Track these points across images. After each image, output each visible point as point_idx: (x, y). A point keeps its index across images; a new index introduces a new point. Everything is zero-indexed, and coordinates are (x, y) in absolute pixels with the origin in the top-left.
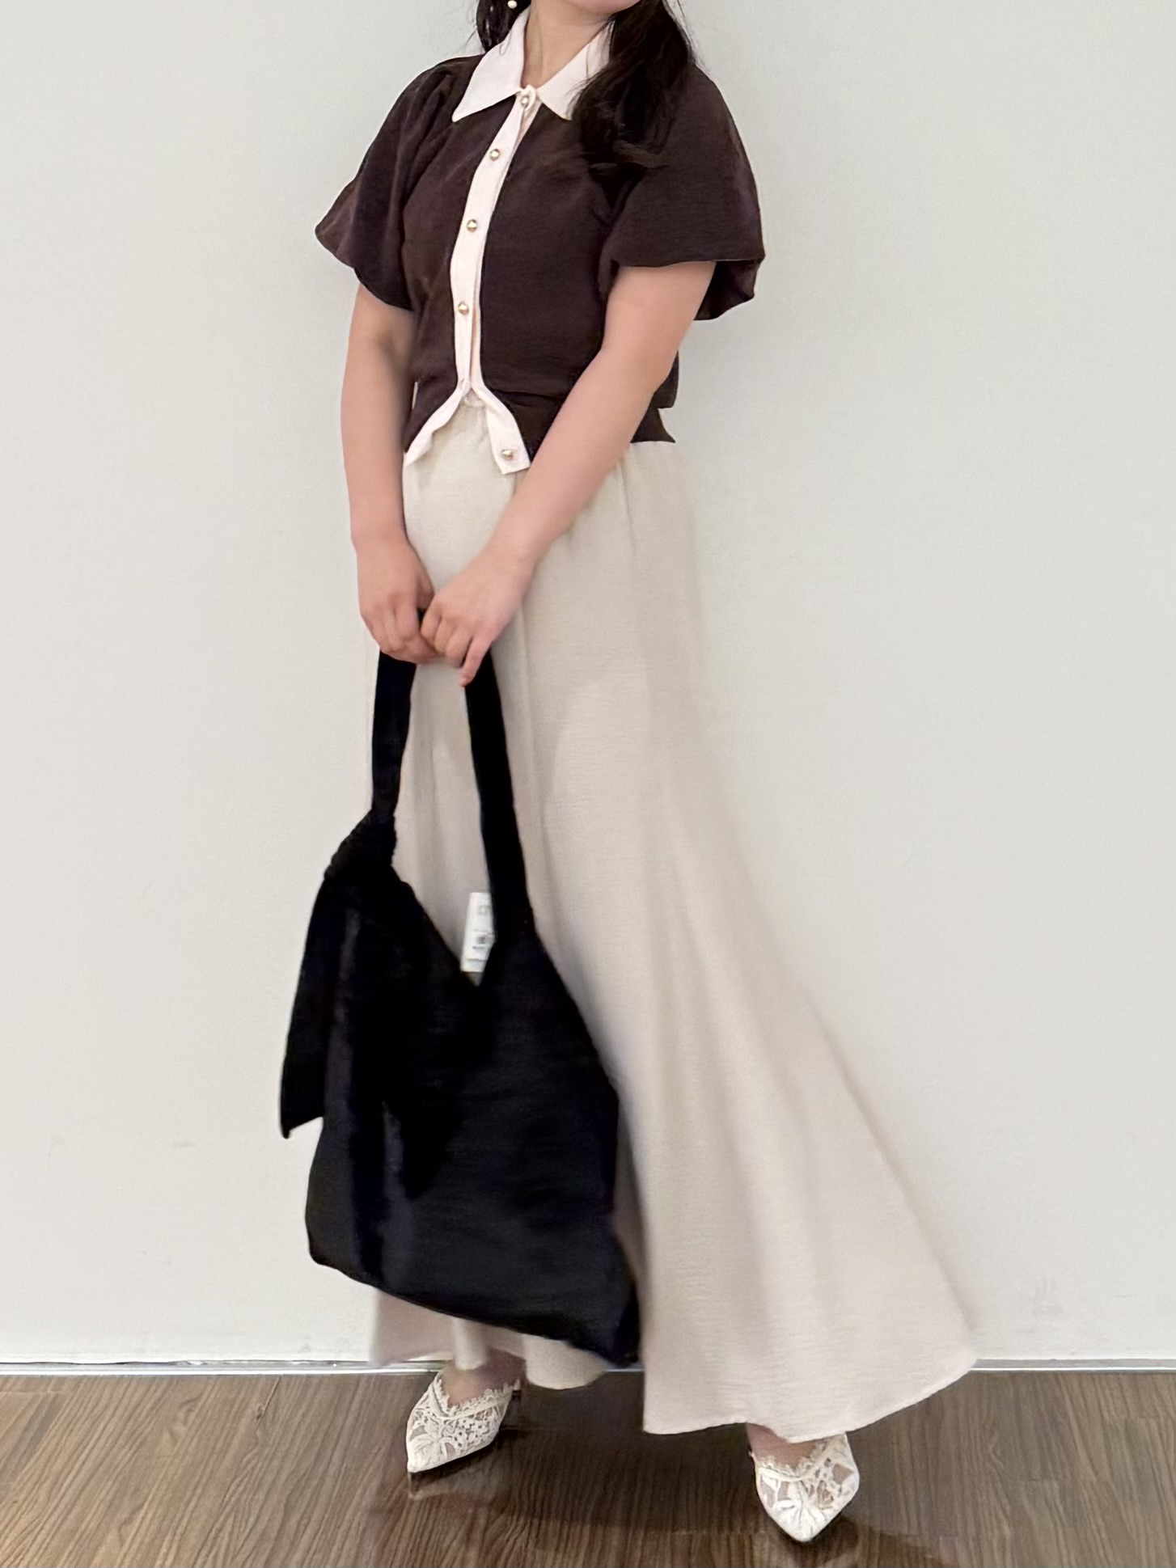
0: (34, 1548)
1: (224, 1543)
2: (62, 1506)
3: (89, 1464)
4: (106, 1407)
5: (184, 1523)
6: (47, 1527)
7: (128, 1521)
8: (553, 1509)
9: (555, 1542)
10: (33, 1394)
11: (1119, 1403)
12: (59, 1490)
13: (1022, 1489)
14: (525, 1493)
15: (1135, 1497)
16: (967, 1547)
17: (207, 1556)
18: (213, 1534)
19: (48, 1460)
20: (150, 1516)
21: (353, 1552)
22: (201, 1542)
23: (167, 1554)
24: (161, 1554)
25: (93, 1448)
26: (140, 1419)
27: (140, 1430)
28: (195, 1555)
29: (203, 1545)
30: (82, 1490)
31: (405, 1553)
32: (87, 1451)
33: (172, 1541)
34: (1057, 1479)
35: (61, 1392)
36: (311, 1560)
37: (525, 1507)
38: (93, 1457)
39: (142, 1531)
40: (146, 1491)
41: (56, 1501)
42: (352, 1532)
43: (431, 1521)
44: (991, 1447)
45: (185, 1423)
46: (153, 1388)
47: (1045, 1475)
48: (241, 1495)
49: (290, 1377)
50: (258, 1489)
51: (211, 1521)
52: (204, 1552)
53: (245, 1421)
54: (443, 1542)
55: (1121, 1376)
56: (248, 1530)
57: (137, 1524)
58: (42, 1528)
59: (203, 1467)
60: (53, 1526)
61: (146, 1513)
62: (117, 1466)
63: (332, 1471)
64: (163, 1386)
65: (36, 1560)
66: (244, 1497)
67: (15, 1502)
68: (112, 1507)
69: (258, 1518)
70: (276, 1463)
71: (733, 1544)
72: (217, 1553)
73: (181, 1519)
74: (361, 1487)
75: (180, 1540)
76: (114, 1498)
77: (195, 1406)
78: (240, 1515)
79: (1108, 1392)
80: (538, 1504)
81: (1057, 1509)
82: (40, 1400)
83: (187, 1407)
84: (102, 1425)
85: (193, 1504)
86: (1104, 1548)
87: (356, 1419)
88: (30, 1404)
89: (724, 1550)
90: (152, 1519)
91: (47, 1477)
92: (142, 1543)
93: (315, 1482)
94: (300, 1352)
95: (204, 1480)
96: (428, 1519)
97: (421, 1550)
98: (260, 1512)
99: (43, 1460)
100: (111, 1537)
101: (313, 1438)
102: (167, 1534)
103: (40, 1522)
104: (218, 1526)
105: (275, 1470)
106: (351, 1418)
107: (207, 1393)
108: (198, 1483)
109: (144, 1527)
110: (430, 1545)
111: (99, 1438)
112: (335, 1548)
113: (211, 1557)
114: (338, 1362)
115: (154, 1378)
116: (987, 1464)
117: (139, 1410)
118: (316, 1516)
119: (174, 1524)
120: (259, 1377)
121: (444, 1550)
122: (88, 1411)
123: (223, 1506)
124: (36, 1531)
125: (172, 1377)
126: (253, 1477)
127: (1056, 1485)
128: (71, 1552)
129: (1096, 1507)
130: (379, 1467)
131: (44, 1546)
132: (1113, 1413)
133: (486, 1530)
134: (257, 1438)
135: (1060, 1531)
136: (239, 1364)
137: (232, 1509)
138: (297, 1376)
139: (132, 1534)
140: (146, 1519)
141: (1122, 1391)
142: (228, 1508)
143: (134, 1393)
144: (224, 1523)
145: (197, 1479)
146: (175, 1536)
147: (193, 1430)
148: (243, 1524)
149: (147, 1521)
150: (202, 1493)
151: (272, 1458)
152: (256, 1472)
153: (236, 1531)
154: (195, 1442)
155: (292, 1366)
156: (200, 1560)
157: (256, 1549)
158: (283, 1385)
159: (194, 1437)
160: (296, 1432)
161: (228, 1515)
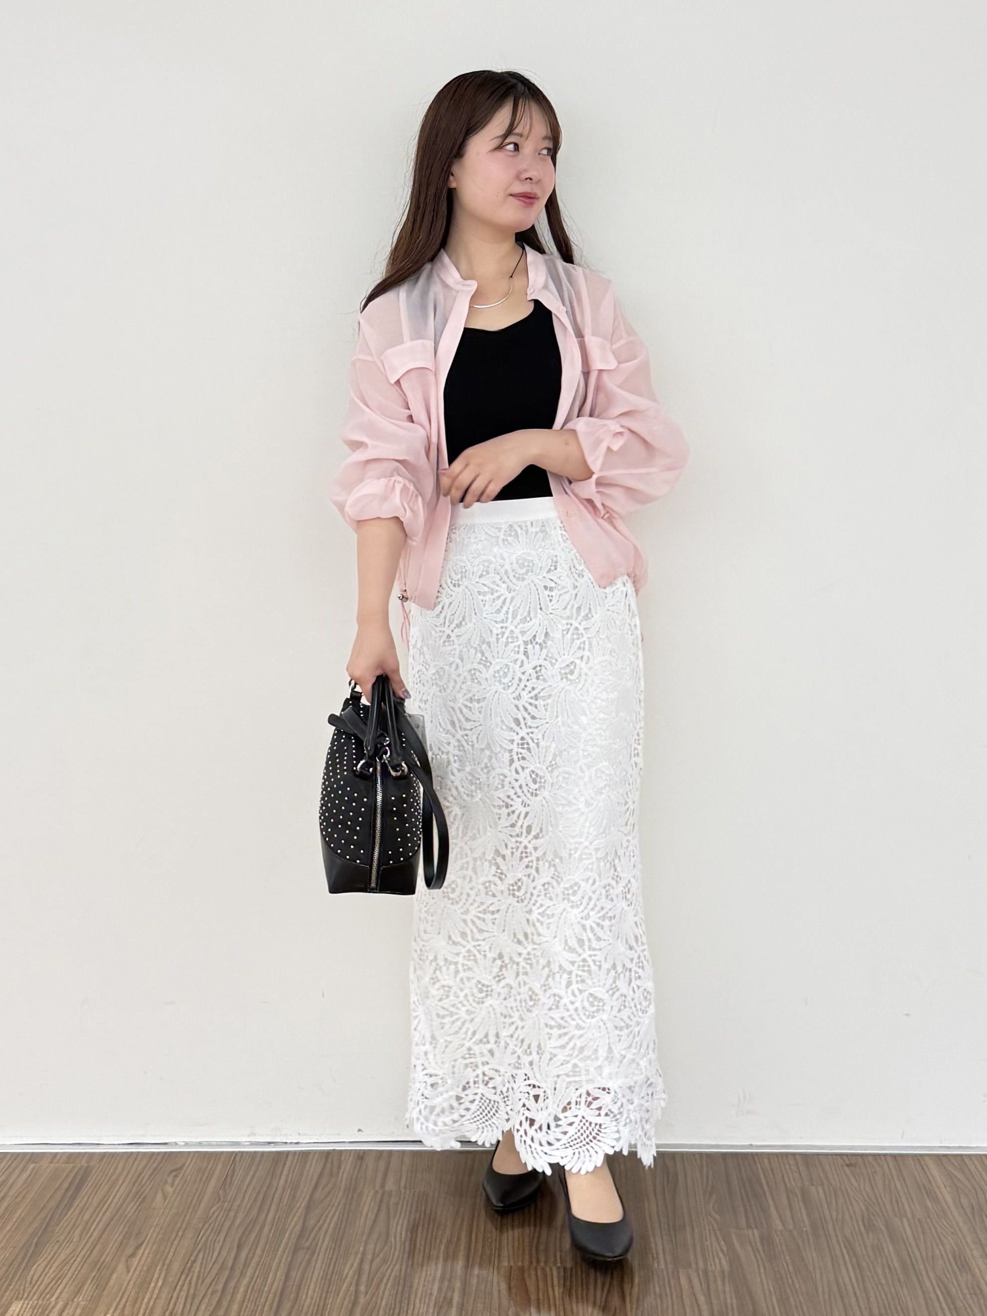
0: (69, 1274)
1: (197, 1270)
2: (89, 1244)
3: (108, 1214)
4: (121, 1174)
5: (170, 1257)
6: (79, 1259)
7: (133, 1255)
10: (71, 1166)
11: (796, 1175)
12: (88, 1232)
13: (733, 1235)
14: (398, 1235)
15: (811, 1241)
16: (699, 1276)
17: (186, 1278)
18: (189, 1265)
19: (80, 1212)
20: (147, 1252)
21: (283, 1278)
22: (181, 1270)
23: (159, 1278)
24: (154, 1279)
25: (110, 1204)
26: (143, 1182)
27: (142, 1190)
28: (176, 1280)
29: (183, 1271)
30: (103, 1233)
31: (317, 1280)
32: (106, 1206)
33: (161, 1270)
34: (756, 1228)
35: (91, 1164)
37: (398, 1247)
38: (110, 1210)
39: (142, 1262)
40: (144, 1234)
41: (85, 1240)
42: (282, 1265)
43: (335, 1257)
44: (711, 1205)
45: (172, 1185)
46: (152, 1161)
47: (749, 1226)
48: (209, 1236)
49: (242, 1152)
50: (220, 1230)
51: (188, 1255)
52: (183, 1277)
53: (212, 1184)
54: (343, 1271)
55: (797, 1157)
56: (212, 1262)
57: (139, 1257)
58: (75, 1261)
59: (183, 1216)
60: (84, 1256)
61: (145, 1250)
62: (126, 1216)
63: (270, 1218)
64: (159, 1158)
65: (70, 1283)
66: (211, 1238)
67: (58, 1241)
68: (121, 1245)
69: (219, 1253)
70: (232, 1214)
71: (539, 1273)
72: (192, 1277)
73: (169, 1253)
74: (289, 1231)
76: (124, 1237)
77: (180, 1173)
78: (207, 1251)
79: (787, 1166)
80: (407, 1243)
81: (758, 1251)
82: (76, 1170)
83: (174, 1174)
84: (116, 1189)
85: (176, 1242)
87: (286, 1181)
88: (70, 1172)
89: (533, 1276)
90: (149, 1254)
91: (79, 1224)
92: (141, 1271)
93: (257, 1228)
94: (249, 1136)
95: (184, 1226)
96: (333, 1255)
97: (329, 1277)
98: (221, 1248)
99: (77, 1212)
100: (121, 1267)
101: (257, 1195)
103: (73, 1257)
104: (192, 1258)
105: (232, 1219)
106: (282, 1182)
107: (187, 1164)
108: (180, 1229)
109: (144, 1258)
110: (335, 1272)
111: (114, 1198)
112: (271, 1275)
113: (187, 1282)
114: (273, 1143)
115: (153, 1153)
116: (709, 1217)
117: (142, 1175)
118: (258, 1252)
119: (163, 1257)
120: (222, 1153)
121: (344, 1277)
122: (108, 1176)
123: (196, 1244)
124: (72, 1261)
125: (165, 1153)
126: (217, 1224)
127: (755, 1231)
128: (94, 1276)
129: (784, 1248)
130: (300, 1217)
131: (76, 1272)
132: (793, 1183)
133: (372, 1261)
134: (219, 1197)
135: (761, 1267)
136: (210, 1144)
137: (202, 1247)
138: (247, 1152)
139: (135, 1264)
140: (144, 1255)
141: (798, 1168)
142: (199, 1247)
143: (139, 1165)
144: (197, 1256)
145: (179, 1225)
146: (163, 1266)
147: (177, 1191)
148: (210, 1257)
149: (146, 1255)
150: (183, 1235)
151: (230, 1210)
152: (219, 1220)
153: (204, 1262)
154: (178, 1200)
155: (244, 1145)
156: (180, 1283)
157: (218, 1274)
158: (238, 1158)
159: (178, 1195)
160: (245, 1192)
161: (200, 1251)
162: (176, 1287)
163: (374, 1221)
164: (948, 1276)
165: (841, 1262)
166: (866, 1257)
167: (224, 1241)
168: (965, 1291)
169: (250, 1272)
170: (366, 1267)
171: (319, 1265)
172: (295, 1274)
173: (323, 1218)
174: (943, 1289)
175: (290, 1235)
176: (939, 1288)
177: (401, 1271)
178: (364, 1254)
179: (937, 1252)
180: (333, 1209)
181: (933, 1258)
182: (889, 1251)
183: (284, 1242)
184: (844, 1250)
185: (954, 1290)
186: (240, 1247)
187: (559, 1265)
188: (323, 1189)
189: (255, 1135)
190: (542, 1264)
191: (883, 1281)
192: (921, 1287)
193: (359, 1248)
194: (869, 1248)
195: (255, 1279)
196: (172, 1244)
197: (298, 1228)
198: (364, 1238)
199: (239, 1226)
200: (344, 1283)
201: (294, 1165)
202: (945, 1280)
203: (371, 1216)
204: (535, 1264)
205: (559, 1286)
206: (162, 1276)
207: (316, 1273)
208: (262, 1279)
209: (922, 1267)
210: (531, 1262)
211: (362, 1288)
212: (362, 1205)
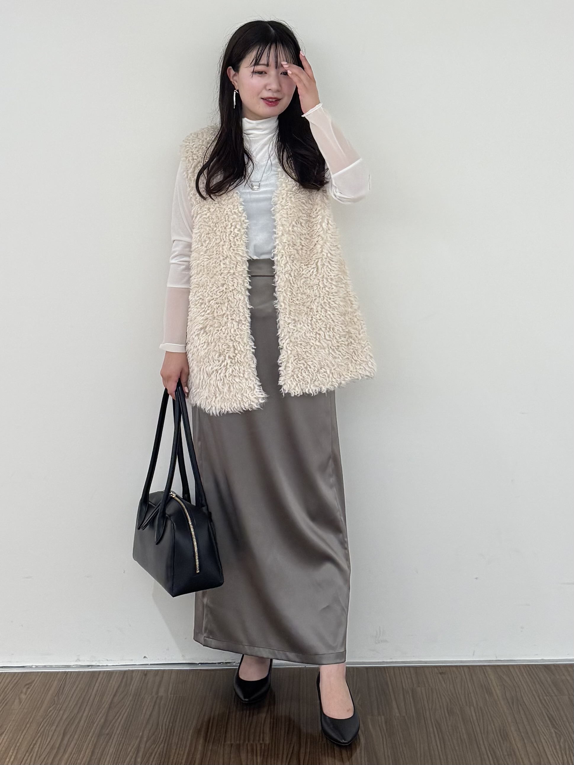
1: (37, 748)
5: (20, 741)
8: (176, 732)
9: (175, 748)
11: (410, 680)
13: (369, 720)
14: (164, 725)
15: (416, 723)
17: (29, 756)
18: (32, 746)
20: (6, 738)
21: (90, 754)
23: (12, 755)
24: (9, 755)
26: (7, 692)
27: (7, 698)
28: (23, 756)
29: (27, 751)
31: (112, 754)
33: (14, 750)
34: (383, 715)
36: (71, 759)
37: (163, 732)
39: (2, 745)
40: (5, 726)
42: (90, 745)
43: (123, 739)
46: (15, 678)
47: (379, 714)
48: (45, 727)
49: (71, 672)
50: (53, 723)
51: (32, 740)
52: (27, 754)
53: (51, 692)
54: (128, 748)
55: (411, 668)
56: (46, 745)
59: (31, 714)
61: (4, 737)
63: (85, 715)
64: (19, 677)
66: (47, 728)
69: (51, 739)
70: (61, 712)
71: (249, 748)
72: (33, 754)
73: (19, 739)
74: (96, 723)
75: (18, 749)
77: (31, 686)
78: (44, 738)
79: (404, 675)
80: (169, 730)
81: (383, 728)
83: (28, 686)
85: (25, 732)
86: (402, 747)
93: (77, 721)
94: (76, 661)
95: (31, 720)
96: (122, 738)
97: (119, 753)
98: (53, 735)
101: (78, 701)
102: (12, 745)
104: (34, 742)
105: (61, 716)
106: (95, 690)
107: (36, 680)
108: (28, 722)
109: (3, 742)
110: (123, 750)
112: (82, 752)
113: (29, 758)
114: (91, 666)
115: (16, 673)
117: (7, 688)
118: (76, 737)
119: (16, 741)
120: (58, 673)
121: (128, 752)
123: (37, 732)
125: (23, 672)
127: (383, 718)
129: (399, 728)
130: (104, 714)
132: (407, 686)
133: (146, 742)
134: (54, 702)
135: (384, 739)
136: (51, 667)
137: (41, 734)
138: (74, 672)
141: (411, 676)
142: (39, 734)
143: (6, 681)
144: (36, 741)
145: (28, 720)
146: (15, 747)
147: (28, 697)
148: (45, 741)
149: (5, 740)
150: (29, 727)
151: (60, 710)
152: (52, 717)
153: (42, 745)
154: (29, 703)
155: (73, 667)
156: (25, 758)
157: (49, 753)
158: (68, 676)
159: (29, 700)
160: (71, 697)
161: (39, 737)
162: (22, 761)
163: (150, 715)
164: (496, 744)
165: (432, 736)
166: (448, 733)
167: (55, 730)
168: (505, 753)
169: (70, 750)
170: (143, 746)
171: (113, 745)
172: (98, 751)
173: (118, 714)
174: (492, 753)
175: (97, 725)
176: (490, 751)
177: (164, 746)
178: (142, 737)
179: (490, 728)
180: (126, 708)
181: (487, 732)
182: (461, 728)
183: (92, 730)
184: (435, 728)
185: (498, 753)
186: (64, 734)
187: (261, 742)
188: (120, 695)
189: (80, 661)
190: (251, 742)
191: (457, 748)
192: (479, 751)
193: (140, 732)
194: (450, 728)
195: (72, 755)
196: (22, 733)
197: (102, 720)
198: (144, 726)
199: (65, 720)
200: (128, 755)
201: (103, 680)
202: (494, 746)
203: (148, 713)
204: (247, 742)
205: (260, 756)
206: (14, 754)
207: (111, 751)
208: (77, 755)
209: (480, 738)
210: (244, 741)
211: (139, 760)
212: (143, 705)
